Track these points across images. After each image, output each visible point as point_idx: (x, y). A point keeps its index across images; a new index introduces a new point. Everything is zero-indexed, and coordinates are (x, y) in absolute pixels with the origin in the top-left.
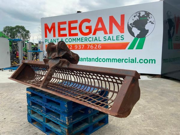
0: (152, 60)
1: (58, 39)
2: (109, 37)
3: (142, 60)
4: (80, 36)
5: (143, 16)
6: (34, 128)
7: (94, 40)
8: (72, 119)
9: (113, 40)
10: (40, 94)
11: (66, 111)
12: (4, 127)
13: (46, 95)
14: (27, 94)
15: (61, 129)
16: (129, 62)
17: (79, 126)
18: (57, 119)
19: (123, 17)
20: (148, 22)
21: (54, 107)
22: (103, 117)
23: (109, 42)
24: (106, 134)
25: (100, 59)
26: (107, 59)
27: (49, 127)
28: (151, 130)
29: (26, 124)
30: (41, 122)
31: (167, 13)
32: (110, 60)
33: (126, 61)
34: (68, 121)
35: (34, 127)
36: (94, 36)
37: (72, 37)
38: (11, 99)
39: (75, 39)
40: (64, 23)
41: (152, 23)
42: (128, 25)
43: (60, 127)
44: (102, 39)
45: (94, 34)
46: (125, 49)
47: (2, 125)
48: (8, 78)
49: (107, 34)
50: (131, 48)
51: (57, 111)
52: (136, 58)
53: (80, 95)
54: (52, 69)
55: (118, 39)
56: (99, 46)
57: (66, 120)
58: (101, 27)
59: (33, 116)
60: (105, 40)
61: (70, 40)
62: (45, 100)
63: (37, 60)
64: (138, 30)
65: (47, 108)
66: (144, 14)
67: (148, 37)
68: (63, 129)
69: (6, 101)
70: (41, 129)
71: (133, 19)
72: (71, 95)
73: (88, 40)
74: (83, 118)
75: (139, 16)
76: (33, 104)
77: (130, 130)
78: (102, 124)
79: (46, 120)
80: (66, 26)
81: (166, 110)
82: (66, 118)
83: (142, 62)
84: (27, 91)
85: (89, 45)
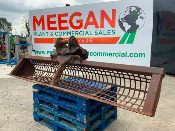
0: (142, 54)
1: (47, 32)
2: (101, 31)
3: (133, 54)
4: (71, 29)
5: (134, 11)
6: (43, 127)
7: (85, 34)
8: (89, 118)
9: (104, 34)
10: (50, 92)
11: (84, 110)
12: (10, 128)
13: (58, 93)
14: (33, 92)
15: (78, 128)
16: (120, 56)
17: (93, 123)
18: (72, 118)
19: (114, 11)
20: (139, 17)
21: (69, 106)
22: (113, 113)
23: (101, 36)
24: (118, 130)
25: (91, 53)
26: (98, 53)
27: (62, 126)
28: (159, 123)
29: (32, 123)
30: (52, 121)
31: (156, 9)
32: (101, 54)
33: (117, 55)
34: (86, 119)
35: (42, 125)
36: (85, 30)
37: (62, 31)
38: (8, 96)
39: (66, 32)
40: (54, 16)
41: (143, 18)
42: (119, 20)
43: (76, 126)
44: (93, 33)
45: (85, 28)
46: (116, 43)
47: (7, 125)
48: (8, 75)
49: (98, 28)
50: (122, 42)
51: (73, 109)
52: (126, 52)
53: (94, 93)
54: (62, 65)
55: (109, 33)
56: (90, 40)
57: (84, 119)
58: (93, 21)
59: (41, 114)
60: (96, 34)
61: (60, 34)
62: (57, 98)
63: (24, 54)
64: (129, 24)
65: (59, 106)
66: (135, 9)
67: (138, 32)
68: (81, 128)
69: (3, 99)
70: (52, 128)
71: (124, 14)
72: (86, 93)
73: (79, 34)
74: (98, 115)
75: (130, 11)
76: (41, 101)
77: (140, 124)
78: (112, 120)
79: (58, 119)
80: (56, 19)
81: (166, 103)
82: (85, 116)
83: (132, 56)
84: (33, 88)
85: (80, 39)
